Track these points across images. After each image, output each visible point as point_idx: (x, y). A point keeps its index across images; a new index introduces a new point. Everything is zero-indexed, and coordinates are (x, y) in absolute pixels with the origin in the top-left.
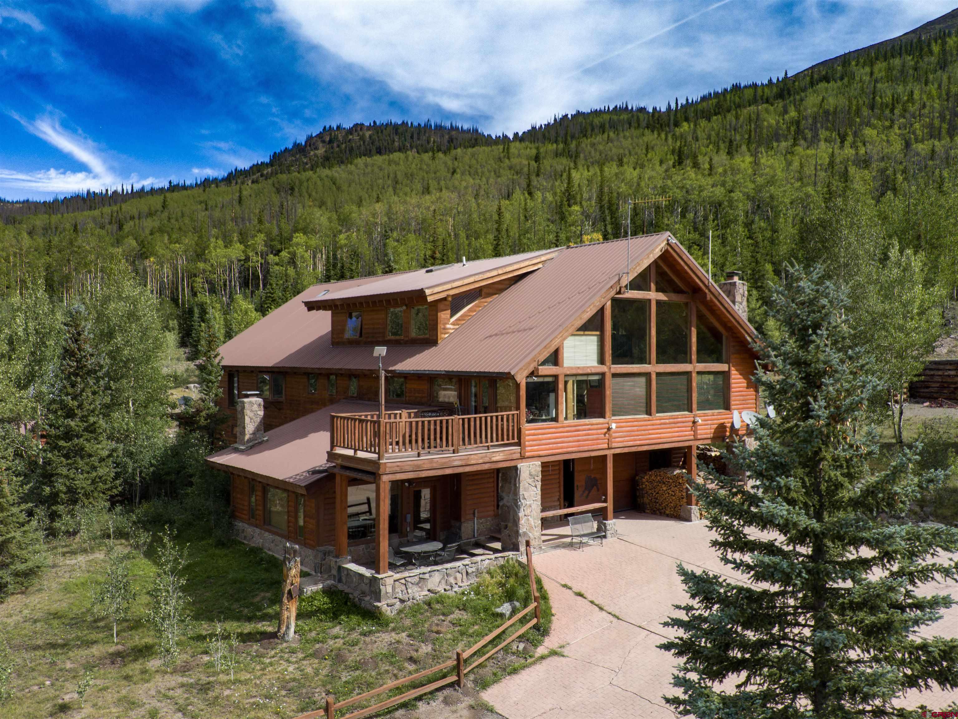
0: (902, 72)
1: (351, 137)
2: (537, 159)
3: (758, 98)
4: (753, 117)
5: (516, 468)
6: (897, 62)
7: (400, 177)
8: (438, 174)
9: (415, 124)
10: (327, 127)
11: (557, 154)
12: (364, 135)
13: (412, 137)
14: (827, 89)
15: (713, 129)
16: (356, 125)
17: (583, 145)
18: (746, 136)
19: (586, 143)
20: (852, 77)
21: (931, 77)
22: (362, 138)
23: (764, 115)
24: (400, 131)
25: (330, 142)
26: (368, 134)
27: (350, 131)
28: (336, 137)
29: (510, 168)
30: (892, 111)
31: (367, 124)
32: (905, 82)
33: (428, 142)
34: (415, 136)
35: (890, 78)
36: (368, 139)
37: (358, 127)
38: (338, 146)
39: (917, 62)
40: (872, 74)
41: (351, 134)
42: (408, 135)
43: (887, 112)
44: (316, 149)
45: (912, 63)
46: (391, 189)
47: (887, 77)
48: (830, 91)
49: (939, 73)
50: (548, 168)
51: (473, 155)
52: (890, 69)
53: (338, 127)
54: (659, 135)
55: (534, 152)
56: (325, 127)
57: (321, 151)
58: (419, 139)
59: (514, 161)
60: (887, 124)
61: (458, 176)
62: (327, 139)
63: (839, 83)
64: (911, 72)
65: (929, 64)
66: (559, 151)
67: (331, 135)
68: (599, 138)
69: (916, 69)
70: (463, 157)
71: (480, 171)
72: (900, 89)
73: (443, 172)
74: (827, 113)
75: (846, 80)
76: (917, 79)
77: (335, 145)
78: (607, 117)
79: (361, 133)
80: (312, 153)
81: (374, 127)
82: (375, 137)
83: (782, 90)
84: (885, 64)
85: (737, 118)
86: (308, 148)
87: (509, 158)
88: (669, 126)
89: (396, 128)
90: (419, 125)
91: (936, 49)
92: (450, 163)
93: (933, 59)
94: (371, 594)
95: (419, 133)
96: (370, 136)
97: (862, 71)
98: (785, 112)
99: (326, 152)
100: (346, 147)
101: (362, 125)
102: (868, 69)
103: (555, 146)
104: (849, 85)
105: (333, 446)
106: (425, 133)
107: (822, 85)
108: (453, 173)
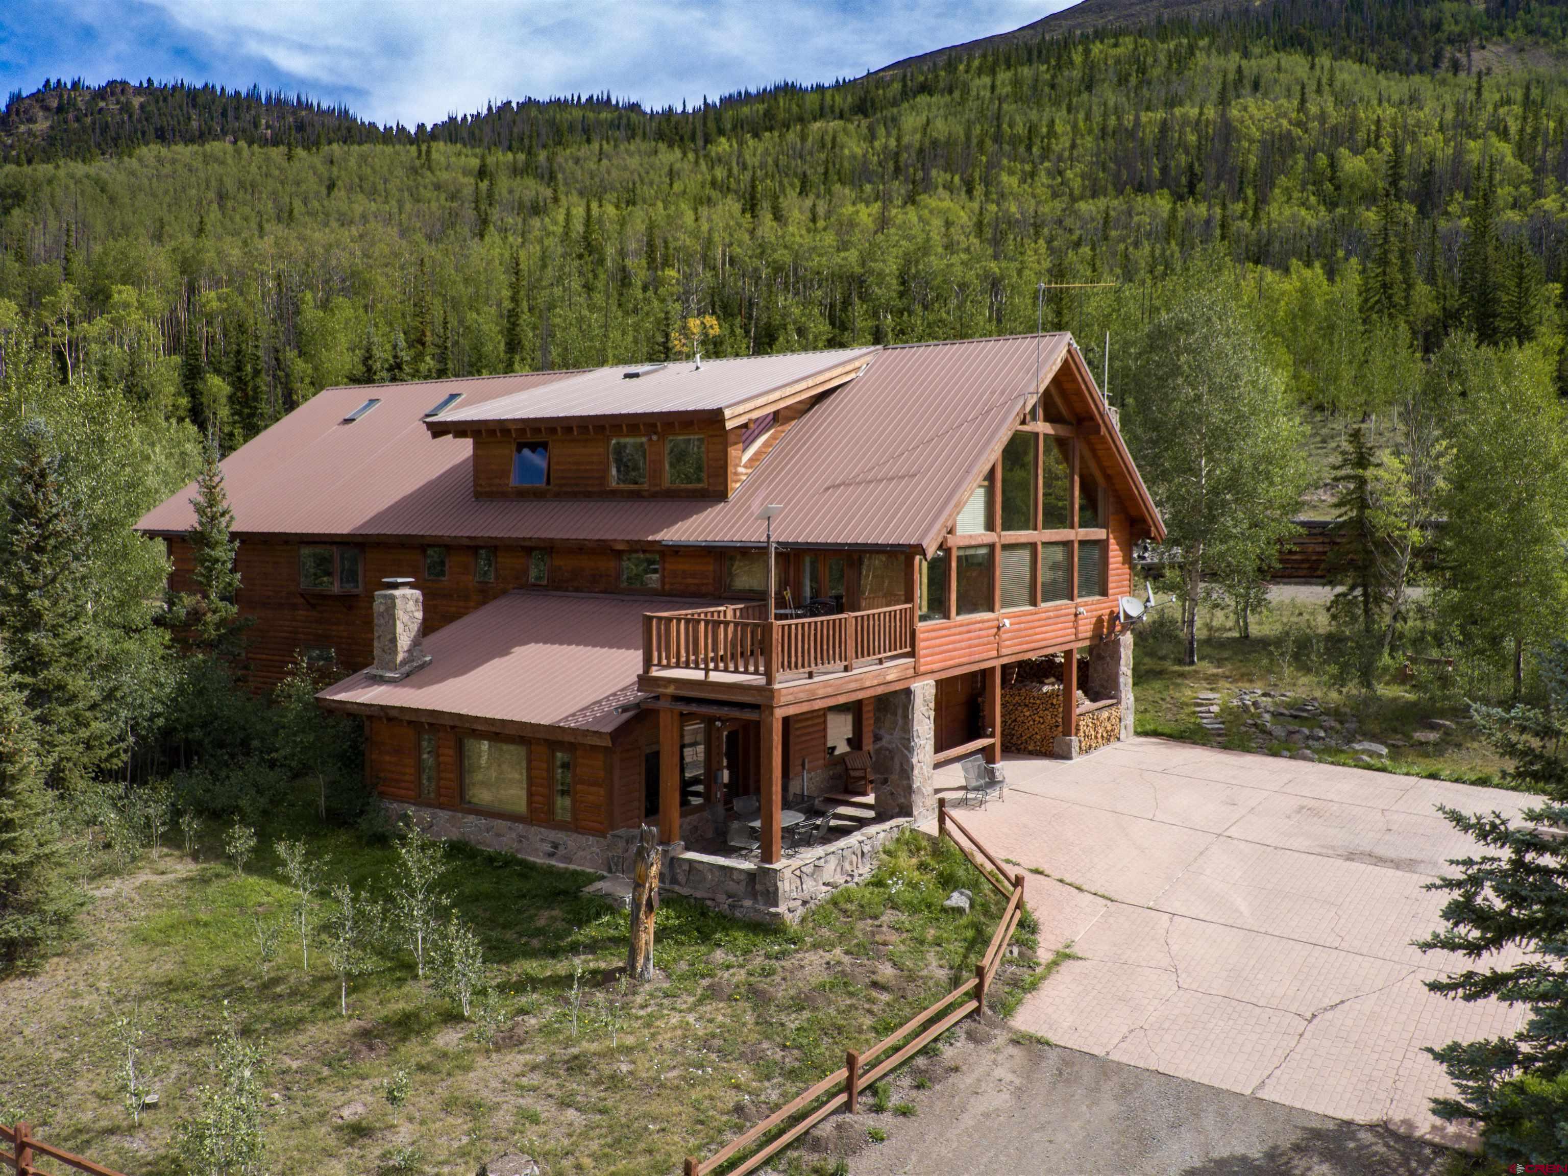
0: (1035, 88)
1: (102, 104)
2: (482, 173)
3: (827, 110)
4: (828, 139)
5: (908, 692)
6: (1026, 72)
7: (230, 186)
8: (304, 187)
9: (230, 90)
10: (53, 81)
11: (515, 171)
12: (128, 104)
13: (224, 114)
14: (929, 106)
15: (767, 152)
16: (112, 83)
17: (560, 159)
18: (821, 170)
19: (563, 156)
20: (966, 90)
21: (1074, 100)
22: (126, 108)
23: (841, 138)
24: (201, 100)
25: (60, 109)
26: (137, 101)
27: (101, 93)
28: (72, 103)
29: (438, 187)
30: (1029, 148)
31: (134, 83)
32: (1039, 104)
33: (256, 125)
34: (230, 113)
35: (1018, 98)
36: (137, 111)
37: (115, 88)
38: (77, 119)
39: (1054, 77)
40: (993, 88)
41: (103, 98)
42: (217, 110)
43: (1022, 149)
44: (31, 120)
45: (1048, 76)
46: (215, 206)
47: (1015, 94)
48: (934, 109)
49: (1085, 96)
50: (505, 192)
51: (363, 158)
52: (1016, 82)
53: (75, 84)
54: (685, 154)
55: (475, 163)
56: (48, 81)
57: (42, 125)
58: (237, 118)
59: (444, 176)
60: (1028, 168)
61: (340, 193)
62: (55, 104)
63: (947, 98)
64: (1047, 89)
65: (1070, 80)
66: (520, 165)
67: (61, 97)
68: (584, 151)
69: (1053, 87)
70: (345, 160)
71: (381, 187)
72: (1034, 115)
73: (312, 184)
74: (935, 143)
75: (957, 94)
76: (1056, 103)
77: (71, 116)
78: (577, 114)
79: (123, 99)
80: (22, 128)
81: (148, 89)
82: (152, 108)
83: (863, 101)
84: (1009, 75)
85: (803, 138)
86: (14, 117)
87: (430, 168)
88: (693, 139)
89: (192, 95)
90: (237, 93)
91: (1078, 58)
92: (322, 169)
93: (1076, 74)
94: (754, 895)
95: (237, 109)
96: (142, 106)
97: (977, 82)
98: (872, 136)
99: (52, 127)
100: (94, 123)
101: (124, 83)
102: (987, 80)
103: (510, 156)
104: (963, 101)
105: (648, 663)
106: (249, 108)
107: (923, 99)
108: (331, 187)
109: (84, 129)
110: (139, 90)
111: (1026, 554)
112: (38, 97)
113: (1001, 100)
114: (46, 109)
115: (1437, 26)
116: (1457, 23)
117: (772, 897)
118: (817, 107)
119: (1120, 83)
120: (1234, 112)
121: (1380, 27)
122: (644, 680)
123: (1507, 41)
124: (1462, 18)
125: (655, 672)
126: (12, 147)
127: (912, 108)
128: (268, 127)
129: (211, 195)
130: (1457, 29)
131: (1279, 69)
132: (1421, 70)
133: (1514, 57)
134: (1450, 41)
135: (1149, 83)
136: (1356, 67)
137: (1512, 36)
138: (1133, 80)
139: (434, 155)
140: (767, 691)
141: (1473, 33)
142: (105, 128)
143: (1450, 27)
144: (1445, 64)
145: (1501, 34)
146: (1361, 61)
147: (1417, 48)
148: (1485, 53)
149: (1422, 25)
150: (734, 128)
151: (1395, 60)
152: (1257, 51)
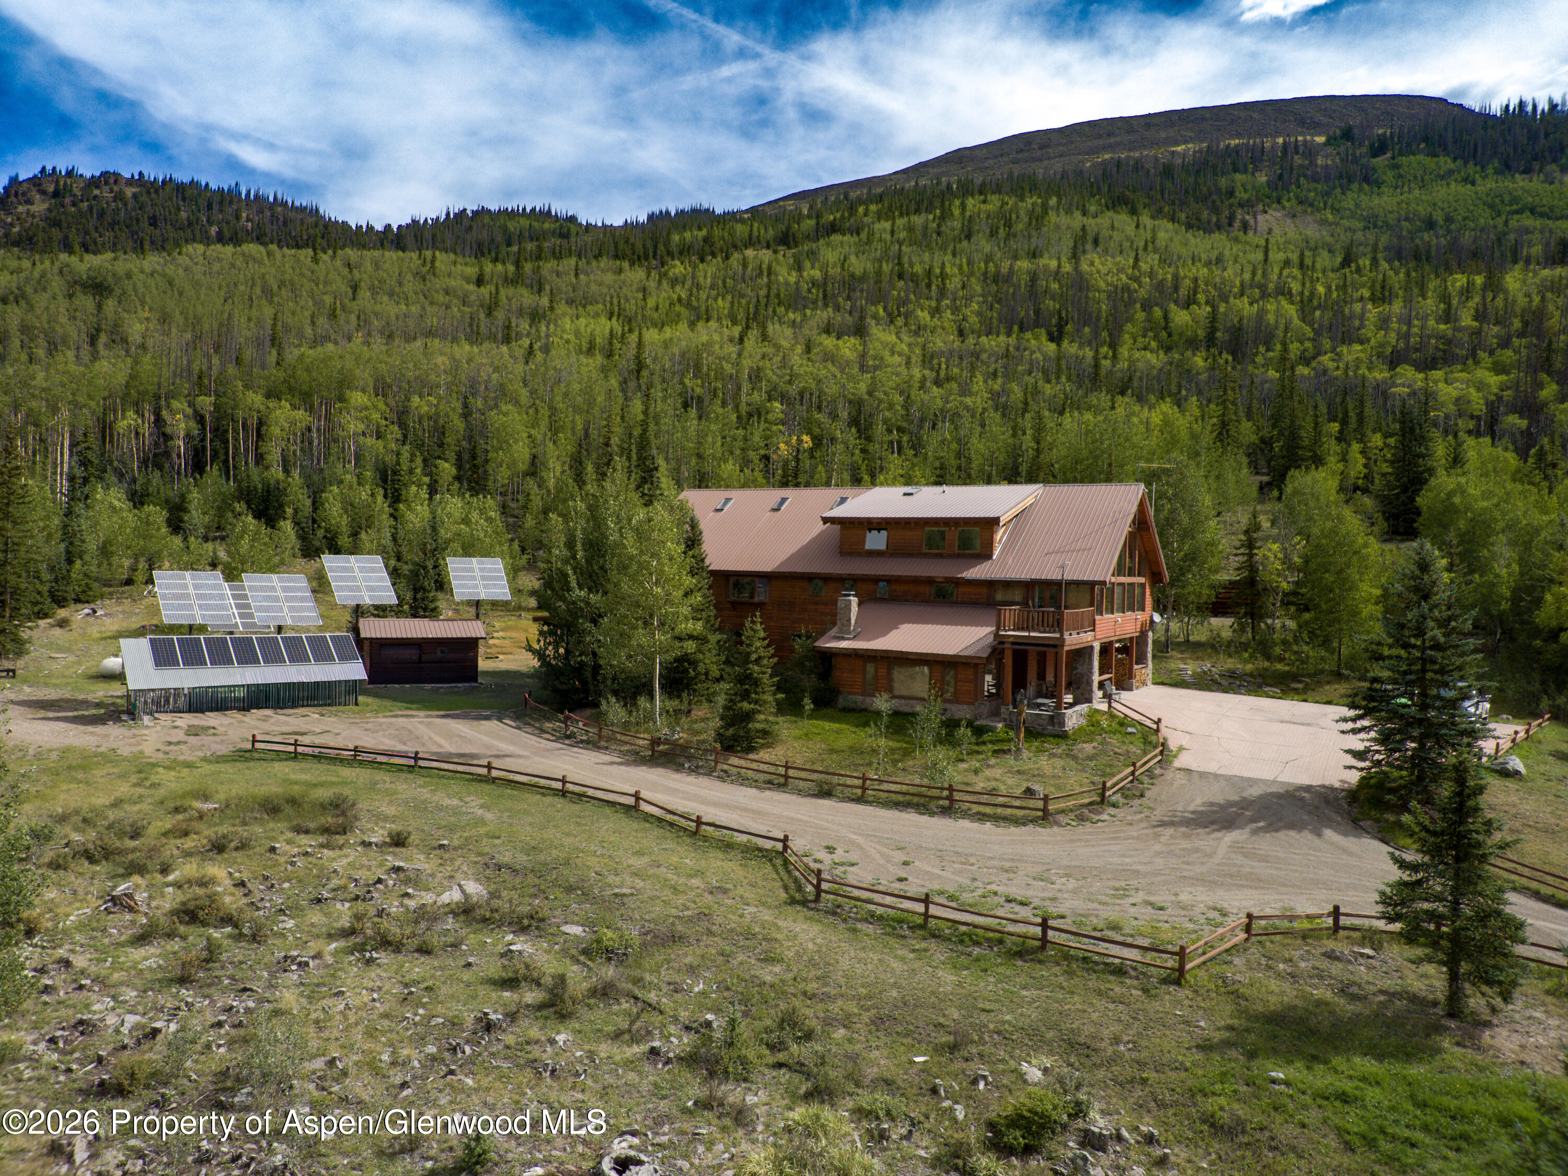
0: (925, 235)
1: (97, 192)
2: (481, 282)
3: (754, 238)
4: (764, 266)
5: (1093, 648)
6: (916, 220)
7: (273, 284)
9: (213, 186)
10: (49, 168)
11: (509, 281)
12: (122, 194)
13: (210, 207)
14: (842, 244)
15: (715, 275)
16: (105, 174)
17: (543, 273)
19: (546, 268)
20: (870, 232)
21: (958, 246)
22: (119, 197)
23: (774, 266)
24: (188, 193)
25: (56, 194)
26: (129, 192)
27: (94, 182)
28: (67, 189)
29: (447, 292)
30: (928, 287)
31: (126, 175)
32: (929, 247)
33: (238, 218)
34: (215, 207)
35: (913, 242)
36: (131, 201)
37: (108, 178)
38: (74, 204)
39: (940, 225)
40: (892, 232)
41: (97, 187)
42: (203, 203)
43: (923, 287)
44: (29, 202)
45: (935, 225)
47: (910, 238)
48: (847, 247)
49: (966, 243)
51: (377, 263)
52: (910, 229)
53: (70, 173)
54: (647, 273)
55: (471, 271)
56: (44, 168)
57: (40, 206)
58: (221, 211)
59: (450, 283)
60: (932, 303)
62: (51, 188)
63: (855, 238)
64: (935, 236)
65: (953, 229)
66: (512, 275)
67: (57, 182)
68: (559, 266)
69: (939, 234)
70: (362, 265)
71: (399, 290)
72: (927, 257)
74: (853, 277)
75: (864, 236)
76: (943, 248)
77: (68, 200)
78: (524, 222)
79: (116, 188)
80: (20, 209)
81: (140, 181)
82: (144, 198)
85: (743, 264)
88: (648, 259)
89: (180, 189)
90: (220, 189)
91: (957, 211)
93: (957, 224)
95: (221, 203)
96: (135, 196)
98: (799, 268)
99: (50, 210)
100: (91, 208)
101: (117, 175)
102: (887, 225)
104: (869, 242)
105: (998, 629)
106: (231, 202)
107: (836, 238)
109: (80, 211)
110: (131, 182)
111: (1123, 589)
112: (33, 180)
113: (900, 243)
114: (43, 192)
115: (1231, 193)
116: (1245, 191)
118: (746, 235)
119: (992, 234)
120: (1085, 267)
121: (1187, 191)
122: (996, 635)
123: (1284, 208)
124: (1249, 187)
125: (1002, 633)
126: (12, 225)
127: (828, 244)
128: (248, 220)
130: (1246, 196)
131: (1113, 227)
132: (1219, 227)
133: (1289, 221)
134: (1241, 205)
135: (1015, 236)
136: (1170, 225)
137: (1287, 204)
138: (1003, 232)
140: (1062, 639)
141: (1259, 200)
142: (101, 214)
143: (1241, 195)
144: (1237, 224)
145: (1279, 202)
146: (1173, 219)
147: (1216, 210)
148: (1267, 217)
149: (1219, 191)
150: (681, 253)
151: (1198, 219)
152: (1093, 209)
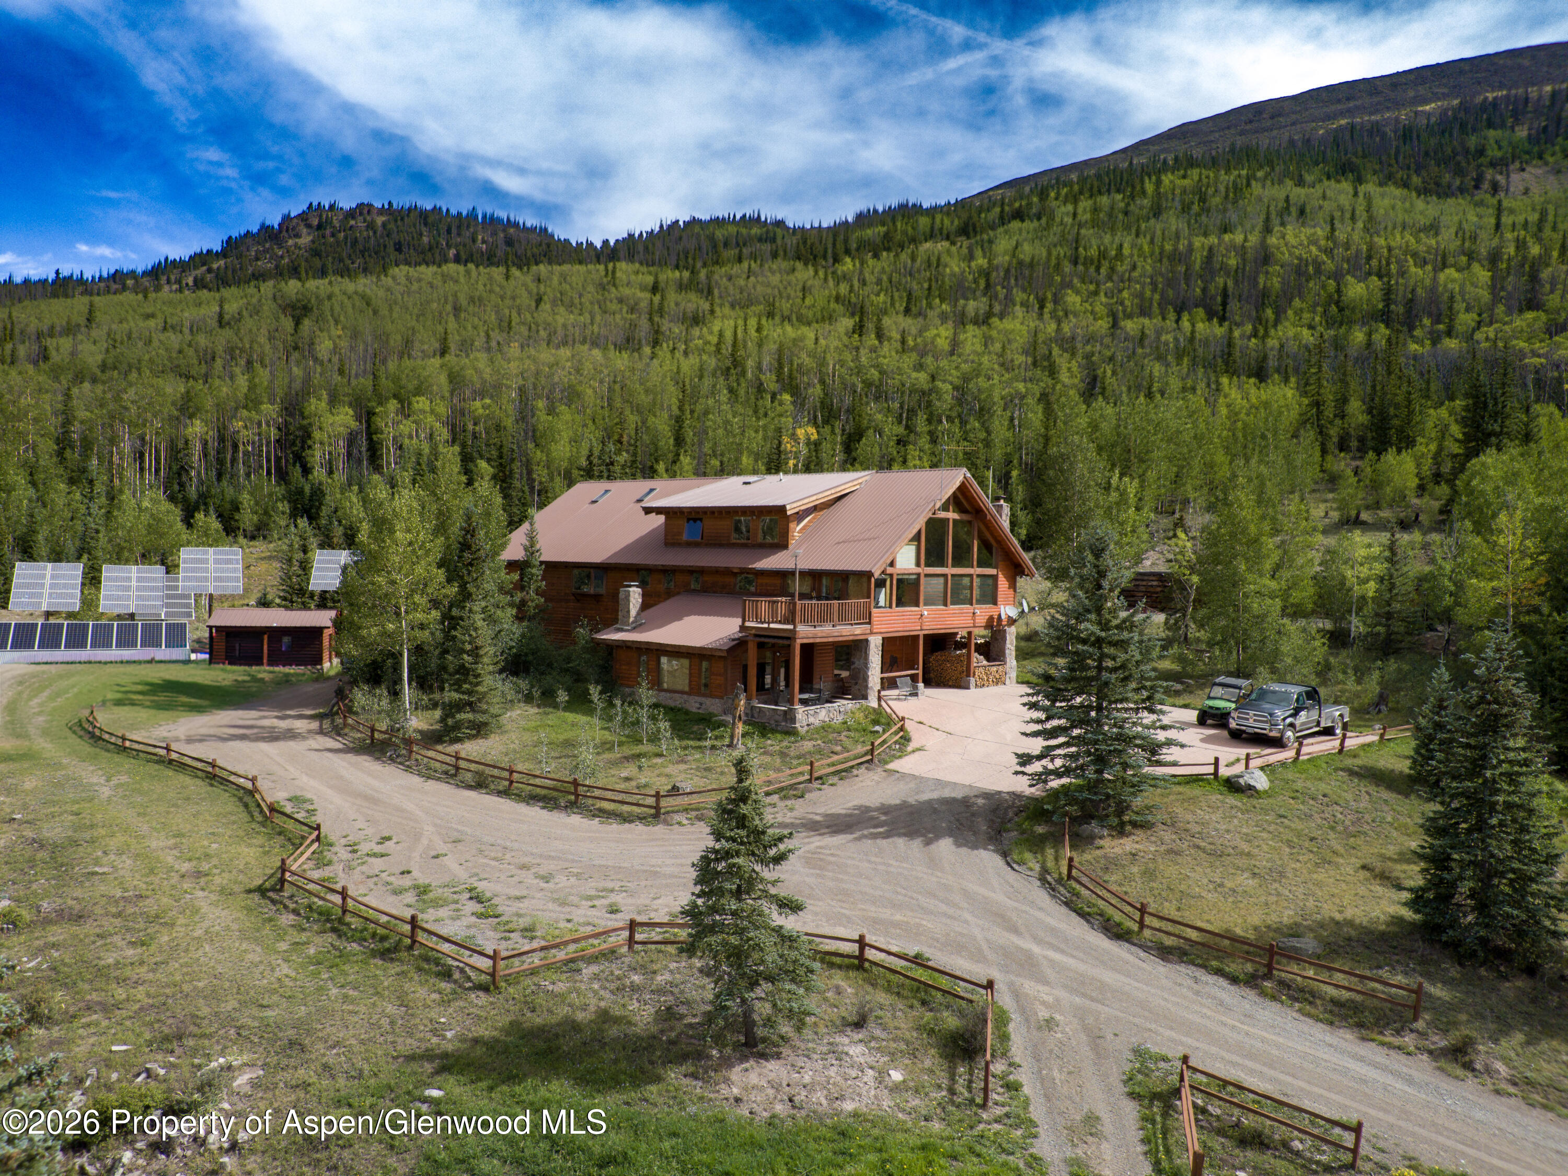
0: (1110, 215)
1: (352, 222)
2: (655, 289)
3: (936, 231)
4: (934, 260)
5: (867, 641)
6: (1104, 200)
7: (463, 301)
8: (518, 301)
9: (453, 211)
10: (315, 204)
11: (682, 287)
12: (373, 221)
13: (449, 231)
14: (1020, 230)
15: (883, 271)
16: (360, 205)
17: (716, 277)
18: (926, 285)
19: (720, 272)
20: (1052, 218)
21: (1143, 226)
22: (371, 226)
23: (945, 259)
24: (430, 220)
25: (319, 227)
26: (380, 220)
27: (351, 214)
28: (329, 221)
29: (621, 301)
30: (1098, 269)
31: (378, 204)
32: (1113, 230)
33: (474, 240)
34: (454, 231)
35: (1095, 223)
36: (380, 229)
37: (363, 209)
38: (333, 235)
39: (1128, 205)
40: (1075, 215)
41: (353, 218)
42: (443, 228)
43: (1092, 269)
44: (298, 236)
45: (1122, 205)
46: (451, 318)
47: (1093, 220)
48: (1024, 234)
49: (1152, 221)
50: (672, 305)
51: (564, 277)
52: (1095, 210)
53: (332, 207)
54: (816, 272)
55: (650, 279)
56: (311, 204)
57: (306, 239)
58: (459, 234)
59: (627, 291)
60: (1092, 287)
61: (546, 306)
62: (315, 222)
63: (1036, 223)
64: (1121, 216)
65: (1141, 208)
66: (685, 281)
67: (320, 216)
68: (736, 269)
69: (1126, 213)
70: (551, 280)
71: (577, 301)
72: (1107, 239)
73: (525, 300)
74: (1021, 263)
75: (1044, 221)
76: (1127, 228)
77: (328, 232)
78: (732, 230)
79: (369, 218)
80: (290, 242)
81: (388, 210)
82: (392, 226)
83: (966, 225)
84: (1090, 202)
85: (913, 259)
86: (284, 234)
87: (614, 285)
88: (825, 257)
89: (424, 216)
90: (460, 214)
91: (1149, 187)
92: (533, 286)
93: (1146, 202)
94: (786, 720)
95: (459, 227)
96: (384, 225)
97: (1063, 209)
98: (971, 257)
99: (313, 242)
100: (346, 238)
101: (370, 205)
102: (1070, 208)
103: (677, 274)
104: (1048, 227)
105: (744, 621)
106: (468, 227)
107: (1015, 225)
108: (539, 301)
109: (338, 242)
110: (381, 211)
111: (942, 580)
112: (303, 216)
113: (1080, 226)
114: (309, 226)
115: (1481, 152)
116: (1500, 148)
117: (793, 720)
118: (928, 230)
119: (1183, 211)
121: (1427, 154)
122: (743, 628)
123: (1546, 164)
124: (1504, 143)
125: (748, 624)
126: (282, 257)
127: (1006, 232)
128: (483, 242)
129: (449, 308)
130: (1499, 154)
131: (1324, 197)
132: (1462, 190)
133: (1552, 178)
134: (1492, 164)
135: (1208, 210)
136: (1398, 192)
137: (1551, 160)
138: (1196, 207)
139: (618, 274)
140: (794, 631)
141: (1514, 158)
142: (355, 241)
143: (1493, 152)
144: (1486, 186)
145: (1540, 157)
146: (1406, 185)
147: (1459, 172)
148: (1525, 175)
149: (1467, 151)
150: (858, 249)
151: (1438, 184)
152: (1309, 178)
